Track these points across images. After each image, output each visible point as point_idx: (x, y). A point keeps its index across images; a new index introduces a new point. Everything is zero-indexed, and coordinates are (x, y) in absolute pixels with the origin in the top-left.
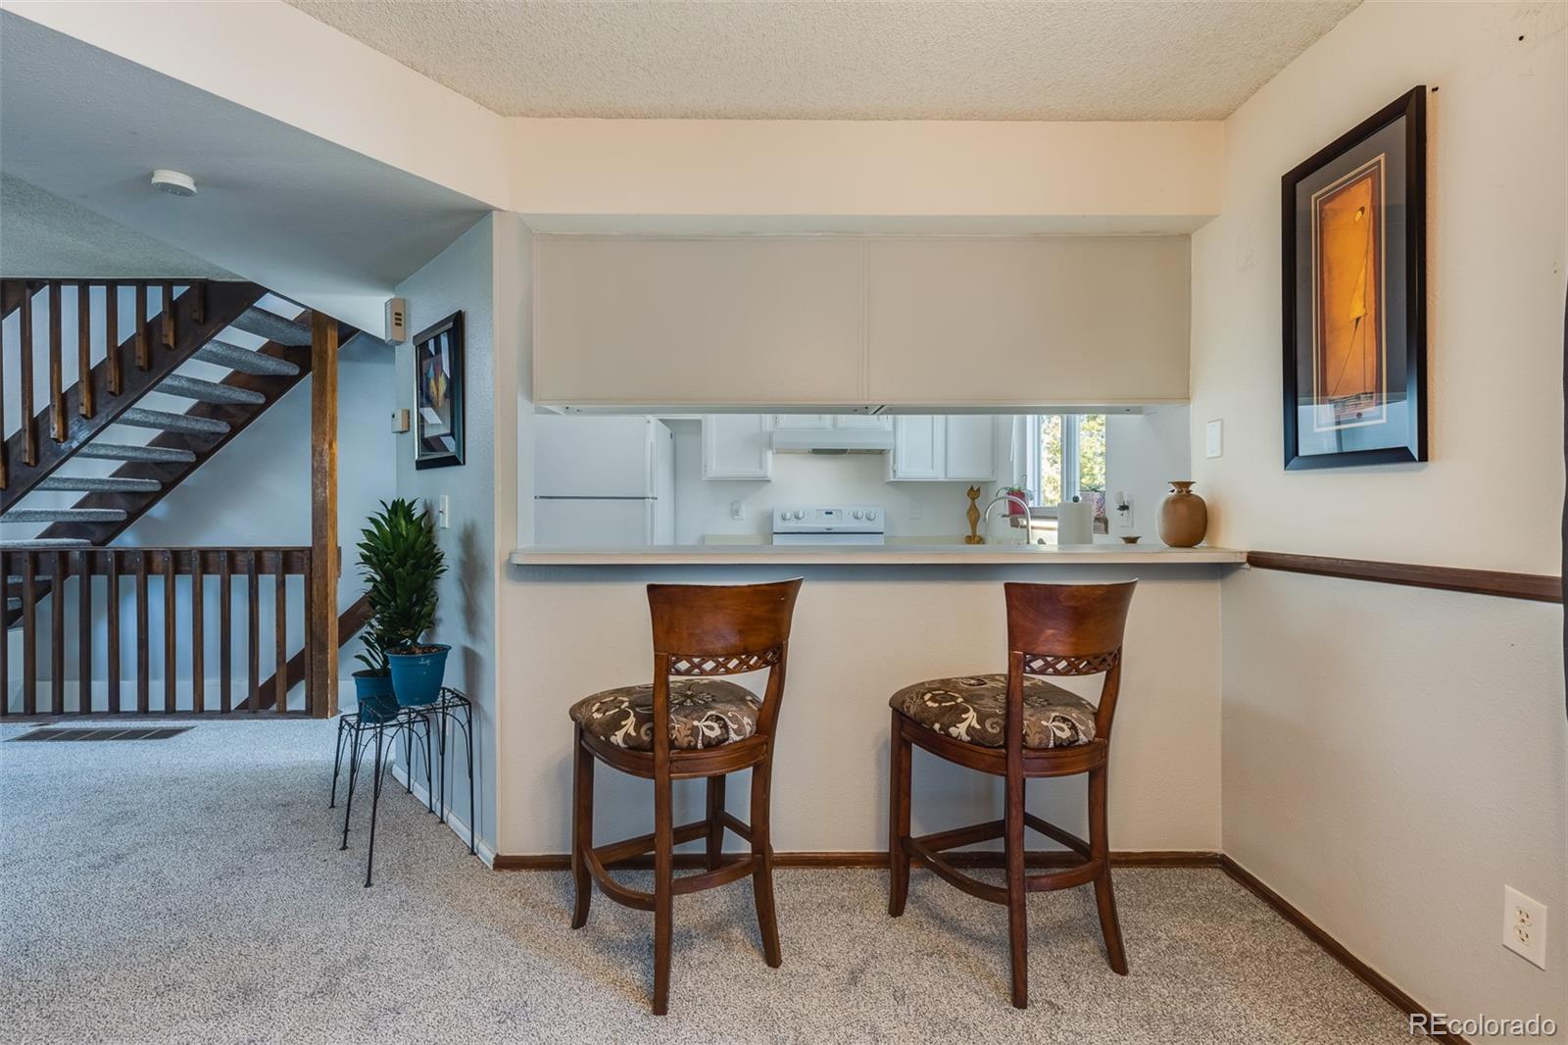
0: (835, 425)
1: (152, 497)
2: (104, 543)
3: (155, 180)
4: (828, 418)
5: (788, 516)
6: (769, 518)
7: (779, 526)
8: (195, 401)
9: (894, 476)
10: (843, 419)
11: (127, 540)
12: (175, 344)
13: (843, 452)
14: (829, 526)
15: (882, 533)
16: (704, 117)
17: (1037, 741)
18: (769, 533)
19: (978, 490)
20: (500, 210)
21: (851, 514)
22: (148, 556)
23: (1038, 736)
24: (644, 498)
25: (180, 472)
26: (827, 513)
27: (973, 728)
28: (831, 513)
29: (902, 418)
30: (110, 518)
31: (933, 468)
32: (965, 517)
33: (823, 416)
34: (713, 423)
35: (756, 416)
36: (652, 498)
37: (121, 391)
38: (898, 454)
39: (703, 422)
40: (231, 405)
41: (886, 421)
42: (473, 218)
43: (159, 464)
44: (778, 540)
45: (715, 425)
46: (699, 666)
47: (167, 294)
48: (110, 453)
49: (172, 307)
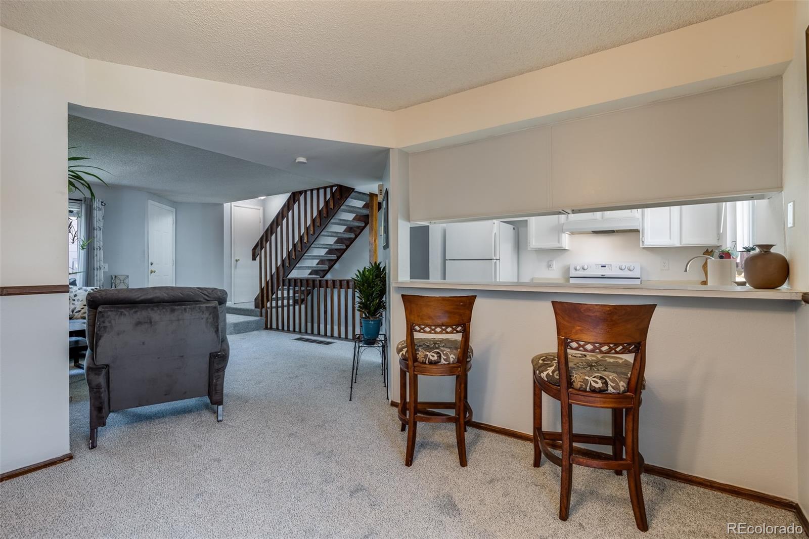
0: (603, 217)
1: (334, 261)
2: (323, 277)
3: (297, 161)
4: (598, 215)
5: (578, 268)
6: (567, 270)
7: (573, 273)
8: (346, 227)
9: (643, 245)
10: (608, 214)
11: (329, 276)
12: (334, 207)
13: (613, 232)
14: (603, 274)
15: (639, 278)
16: (465, 90)
17: (579, 386)
18: (568, 278)
19: (712, 251)
20: (392, 148)
21: (618, 267)
22: (334, 281)
23: (580, 383)
24: (491, 259)
25: (342, 251)
26: (602, 266)
27: (549, 374)
28: (605, 266)
29: (648, 211)
30: (324, 269)
31: (670, 239)
32: (702, 268)
33: (595, 213)
34: (533, 221)
35: (556, 216)
36: (496, 259)
37: (320, 225)
38: (645, 231)
39: (528, 221)
40: (354, 227)
41: (637, 213)
42: (385, 152)
43: (337, 250)
44: (572, 281)
45: (534, 223)
46: (423, 329)
47: (331, 190)
48: (321, 246)
49: (333, 194)
